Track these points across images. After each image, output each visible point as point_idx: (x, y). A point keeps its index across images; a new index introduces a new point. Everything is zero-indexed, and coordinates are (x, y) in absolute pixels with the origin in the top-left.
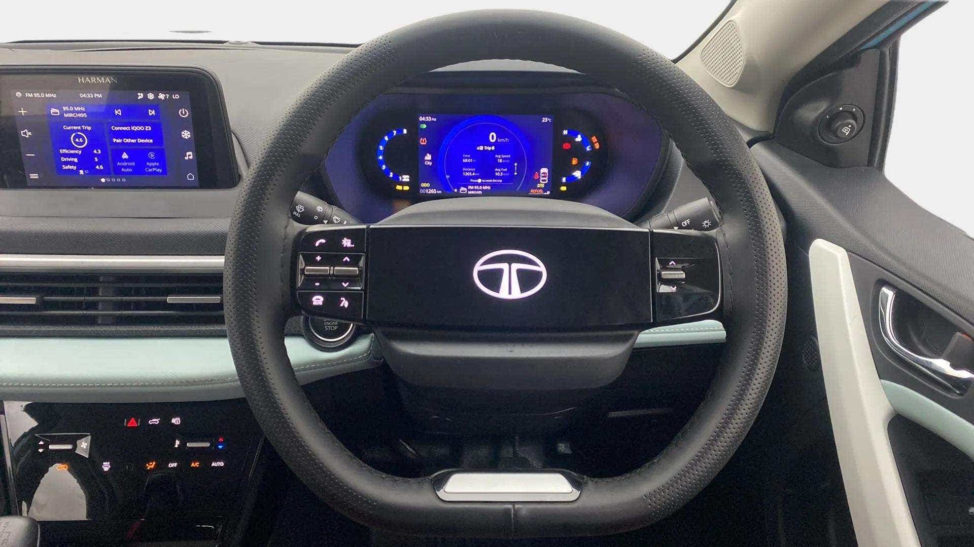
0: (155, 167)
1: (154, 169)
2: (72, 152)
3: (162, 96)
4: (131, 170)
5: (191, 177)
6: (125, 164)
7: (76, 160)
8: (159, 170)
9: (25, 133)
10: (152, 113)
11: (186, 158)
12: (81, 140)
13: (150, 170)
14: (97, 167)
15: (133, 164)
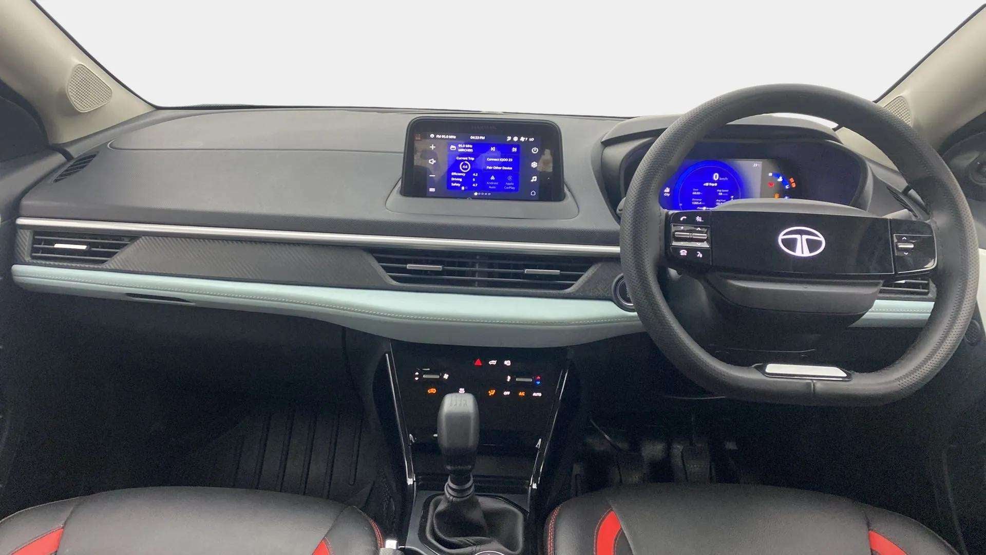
0: (511, 186)
1: (510, 187)
2: (460, 174)
3: (522, 139)
4: (495, 187)
5: (533, 193)
6: (492, 183)
7: (461, 180)
8: (513, 188)
9: (432, 161)
10: (514, 150)
11: (532, 181)
12: (466, 167)
13: (507, 188)
14: (474, 185)
15: (497, 183)
